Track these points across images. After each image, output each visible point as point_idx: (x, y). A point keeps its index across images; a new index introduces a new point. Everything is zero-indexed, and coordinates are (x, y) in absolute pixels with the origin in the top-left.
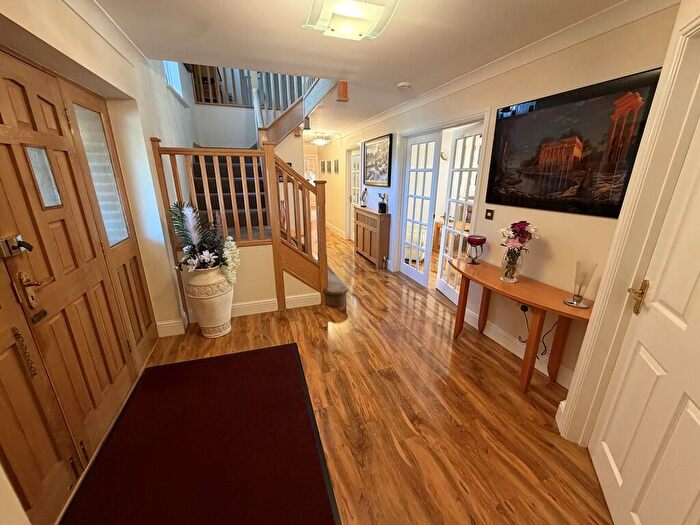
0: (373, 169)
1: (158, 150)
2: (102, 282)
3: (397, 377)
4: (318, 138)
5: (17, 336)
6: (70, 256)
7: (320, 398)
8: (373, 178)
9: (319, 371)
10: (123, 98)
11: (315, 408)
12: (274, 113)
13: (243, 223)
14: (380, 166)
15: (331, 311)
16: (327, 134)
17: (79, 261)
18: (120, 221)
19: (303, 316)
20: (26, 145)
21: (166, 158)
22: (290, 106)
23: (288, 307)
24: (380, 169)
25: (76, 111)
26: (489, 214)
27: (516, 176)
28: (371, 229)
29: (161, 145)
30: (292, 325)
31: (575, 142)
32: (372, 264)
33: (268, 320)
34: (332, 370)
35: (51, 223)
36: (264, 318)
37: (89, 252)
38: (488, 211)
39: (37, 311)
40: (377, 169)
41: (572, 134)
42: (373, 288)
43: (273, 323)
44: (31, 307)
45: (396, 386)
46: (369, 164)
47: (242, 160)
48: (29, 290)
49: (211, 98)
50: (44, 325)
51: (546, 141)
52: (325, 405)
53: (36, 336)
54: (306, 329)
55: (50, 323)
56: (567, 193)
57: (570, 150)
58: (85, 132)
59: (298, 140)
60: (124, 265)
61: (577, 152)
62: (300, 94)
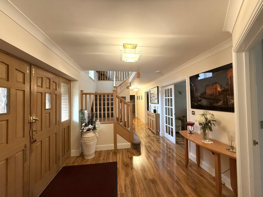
0: (153, 98)
1: (82, 94)
2: (56, 133)
3: (157, 183)
4: (135, 89)
5: (25, 147)
6: (49, 124)
7: (122, 188)
8: (153, 101)
9: (124, 176)
10: (74, 80)
11: (119, 193)
12: (120, 82)
13: (104, 117)
14: (155, 97)
15: (134, 151)
16: (138, 88)
17: (51, 126)
18: (67, 114)
19: (123, 152)
20: (46, 93)
21: (84, 96)
22: (125, 80)
23: (118, 148)
24: (155, 98)
25: (62, 84)
26: (193, 113)
27: (200, 98)
28: (153, 119)
29: (83, 92)
30: (118, 155)
31: (217, 86)
32: (153, 133)
33: (109, 153)
34: (129, 176)
35: (46, 113)
36: (108, 152)
37: (54, 123)
38: (192, 112)
39: (34, 140)
40: (154, 98)
41: (216, 83)
42: (152, 143)
43: (111, 154)
44: (33, 138)
45: (155, 187)
46: (152, 96)
47: (106, 96)
48: (34, 133)
49: (103, 79)
50: (34, 145)
51: (208, 86)
52: (123, 192)
53: (31, 148)
54: (123, 157)
55: (36, 144)
56: (219, 104)
57: (216, 89)
58: (63, 89)
59: (128, 89)
60: (65, 128)
61: (219, 89)
62: (128, 76)
